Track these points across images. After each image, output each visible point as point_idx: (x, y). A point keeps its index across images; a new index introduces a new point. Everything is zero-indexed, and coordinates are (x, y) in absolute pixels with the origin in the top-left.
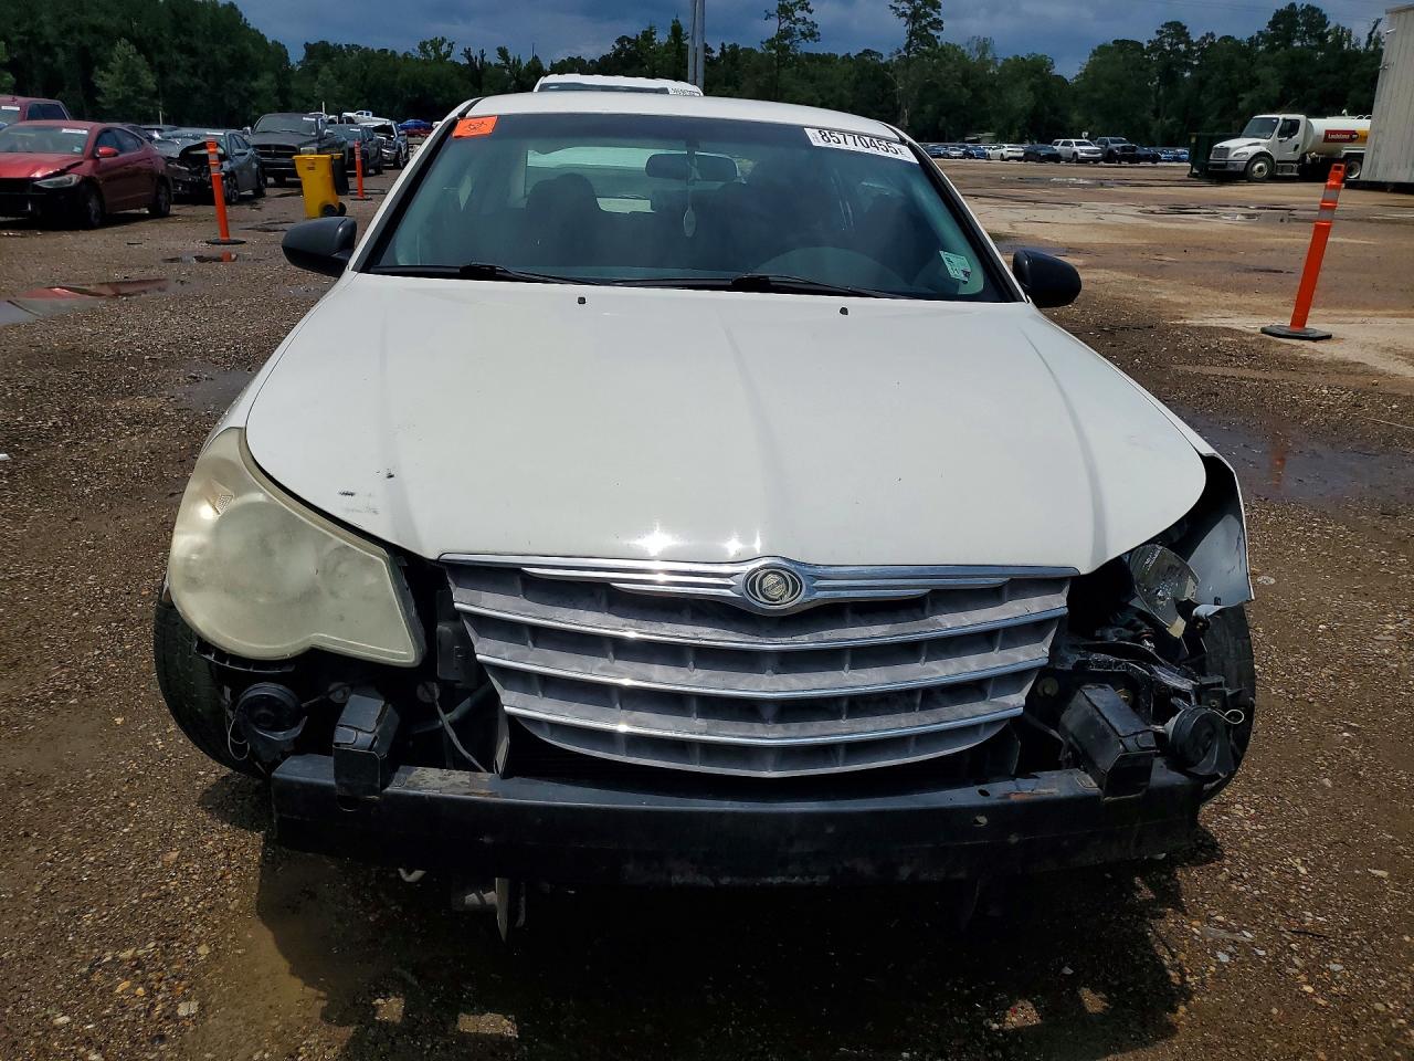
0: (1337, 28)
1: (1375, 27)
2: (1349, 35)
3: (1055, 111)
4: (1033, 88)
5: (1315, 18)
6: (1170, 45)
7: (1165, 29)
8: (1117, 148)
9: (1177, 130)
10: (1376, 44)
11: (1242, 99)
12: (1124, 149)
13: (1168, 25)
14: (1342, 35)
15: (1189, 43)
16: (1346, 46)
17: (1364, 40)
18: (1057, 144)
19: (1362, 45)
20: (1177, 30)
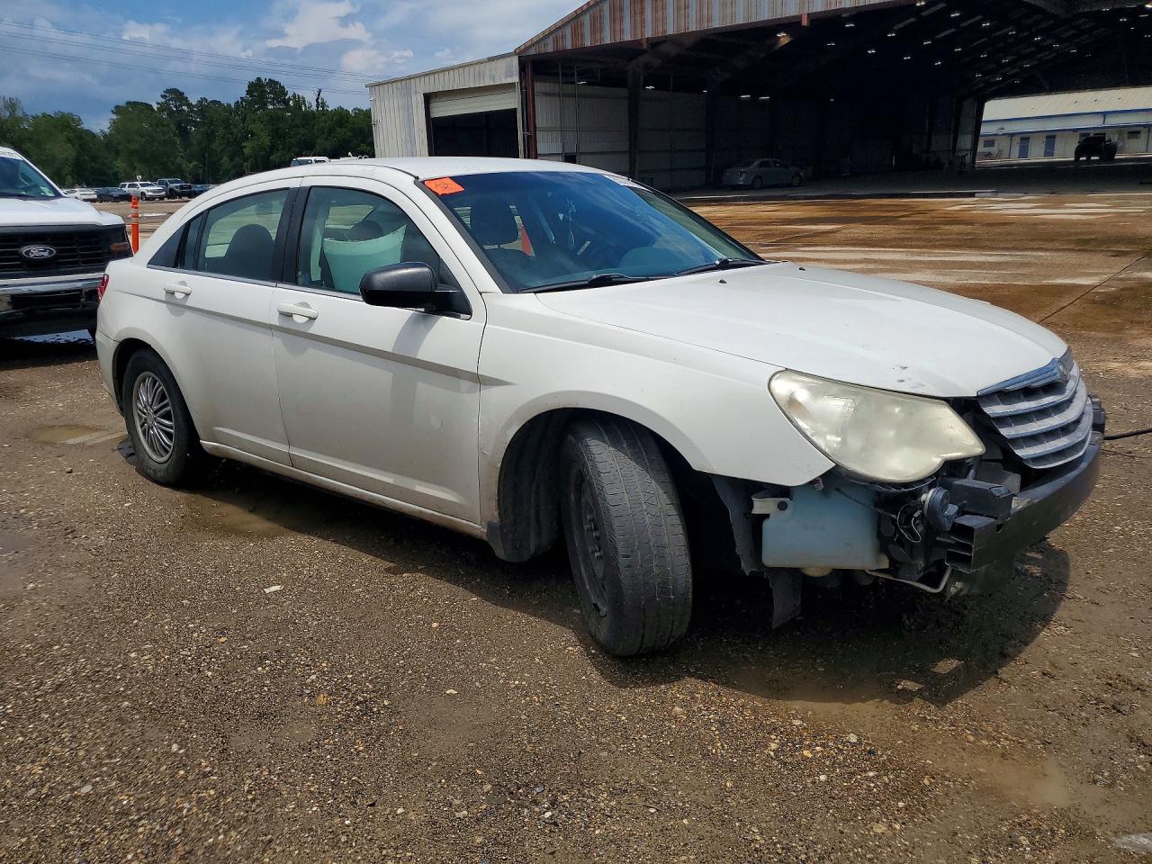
0: (294, 95)
1: (319, 95)
2: (304, 101)
3: (94, 159)
4: (69, 140)
5: (276, 89)
6: (176, 107)
7: (167, 95)
8: (177, 187)
9: (200, 171)
10: (323, 107)
11: (245, 147)
12: (182, 187)
13: (168, 91)
14: (299, 101)
15: (189, 105)
16: (303, 108)
17: (314, 104)
18: (124, 186)
19: (314, 108)
20: (176, 95)
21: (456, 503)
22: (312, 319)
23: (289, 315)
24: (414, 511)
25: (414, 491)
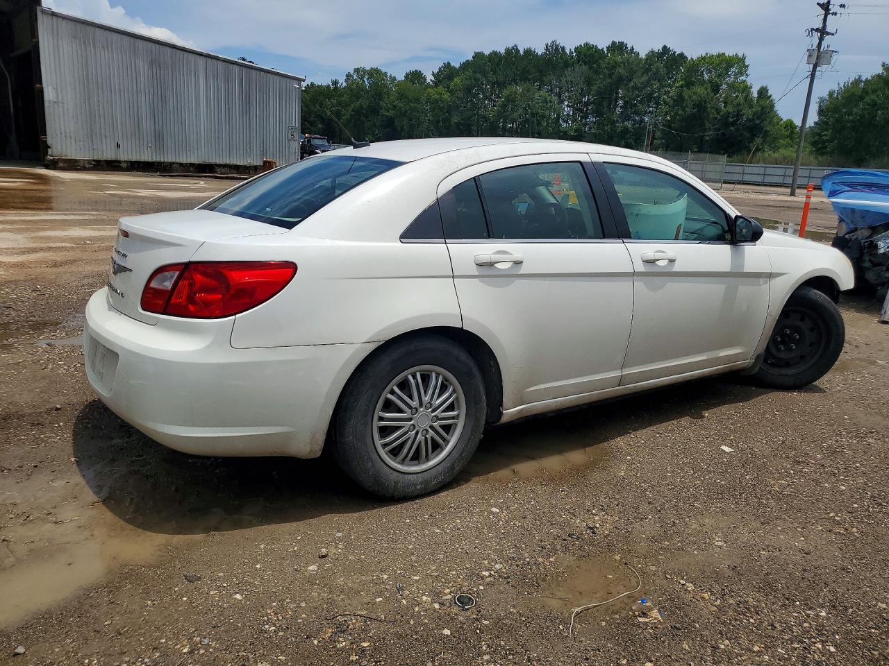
21: (741, 353)
22: (672, 261)
23: (652, 262)
24: (714, 371)
25: (719, 357)
